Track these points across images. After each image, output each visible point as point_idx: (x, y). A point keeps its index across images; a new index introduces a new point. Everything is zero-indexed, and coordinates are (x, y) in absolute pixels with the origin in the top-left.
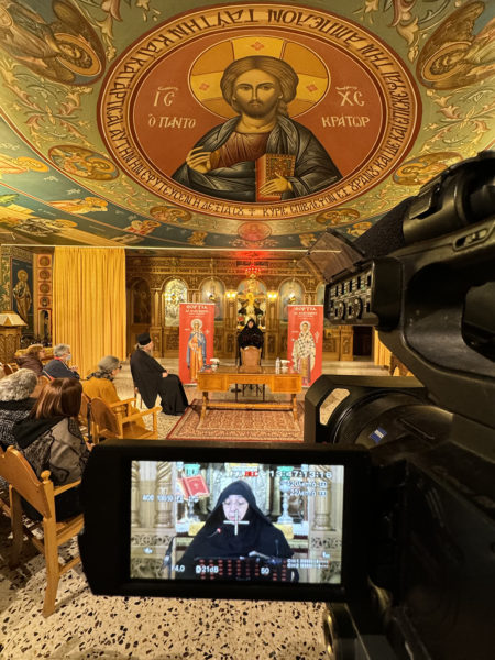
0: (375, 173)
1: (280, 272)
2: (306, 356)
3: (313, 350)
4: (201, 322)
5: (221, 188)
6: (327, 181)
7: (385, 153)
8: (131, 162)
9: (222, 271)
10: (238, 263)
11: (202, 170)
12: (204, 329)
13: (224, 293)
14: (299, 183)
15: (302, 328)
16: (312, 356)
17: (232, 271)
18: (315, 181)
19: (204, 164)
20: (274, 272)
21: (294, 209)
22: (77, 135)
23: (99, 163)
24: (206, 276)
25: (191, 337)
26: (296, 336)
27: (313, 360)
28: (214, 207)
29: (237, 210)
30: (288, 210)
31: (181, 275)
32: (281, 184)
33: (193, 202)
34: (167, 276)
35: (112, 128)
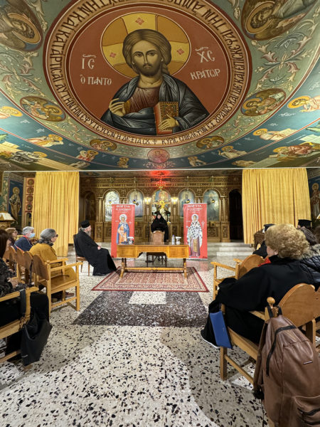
0: (229, 109)
1: (178, 185)
2: (197, 237)
3: (201, 233)
4: (125, 216)
5: (133, 127)
6: (201, 118)
7: (234, 93)
8: (73, 108)
9: (142, 185)
10: (152, 180)
11: (120, 114)
12: (128, 221)
13: (143, 199)
14: (183, 121)
15: (192, 219)
16: (200, 238)
17: (148, 185)
18: (193, 119)
19: (121, 110)
20: (174, 184)
21: (181, 138)
22: (35, 89)
23: (52, 108)
24: (131, 189)
25: (120, 226)
26: (189, 225)
27: (201, 240)
28: (130, 139)
29: (145, 141)
30: (177, 140)
31: (116, 189)
32: (171, 122)
33: (116, 136)
34: (107, 189)
35: (57, 83)
